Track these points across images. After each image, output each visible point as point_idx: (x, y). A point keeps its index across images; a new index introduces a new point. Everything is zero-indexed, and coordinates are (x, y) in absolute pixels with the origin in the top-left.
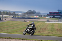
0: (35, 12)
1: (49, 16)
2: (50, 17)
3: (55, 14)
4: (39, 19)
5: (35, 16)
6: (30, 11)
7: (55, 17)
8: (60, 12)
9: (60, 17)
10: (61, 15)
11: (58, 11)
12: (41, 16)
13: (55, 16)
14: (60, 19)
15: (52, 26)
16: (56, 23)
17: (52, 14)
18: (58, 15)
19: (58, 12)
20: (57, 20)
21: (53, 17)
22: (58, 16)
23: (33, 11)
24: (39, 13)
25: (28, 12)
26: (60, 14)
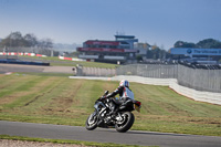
0: (34, 39)
1: (84, 56)
2: (88, 60)
3: (105, 46)
4: (48, 65)
5: (33, 55)
6: (18, 34)
7: (106, 57)
8: (123, 42)
9: (122, 58)
10: (126, 51)
11: (117, 37)
12: (56, 54)
13: (106, 54)
14: (122, 66)
15: (93, 89)
16: (109, 79)
17: (94, 47)
18: (114, 51)
19: (117, 42)
20: (111, 69)
21: (97, 57)
22: (115, 55)
23: (28, 35)
24: (49, 44)
25: (8, 39)
26: (122, 49)
